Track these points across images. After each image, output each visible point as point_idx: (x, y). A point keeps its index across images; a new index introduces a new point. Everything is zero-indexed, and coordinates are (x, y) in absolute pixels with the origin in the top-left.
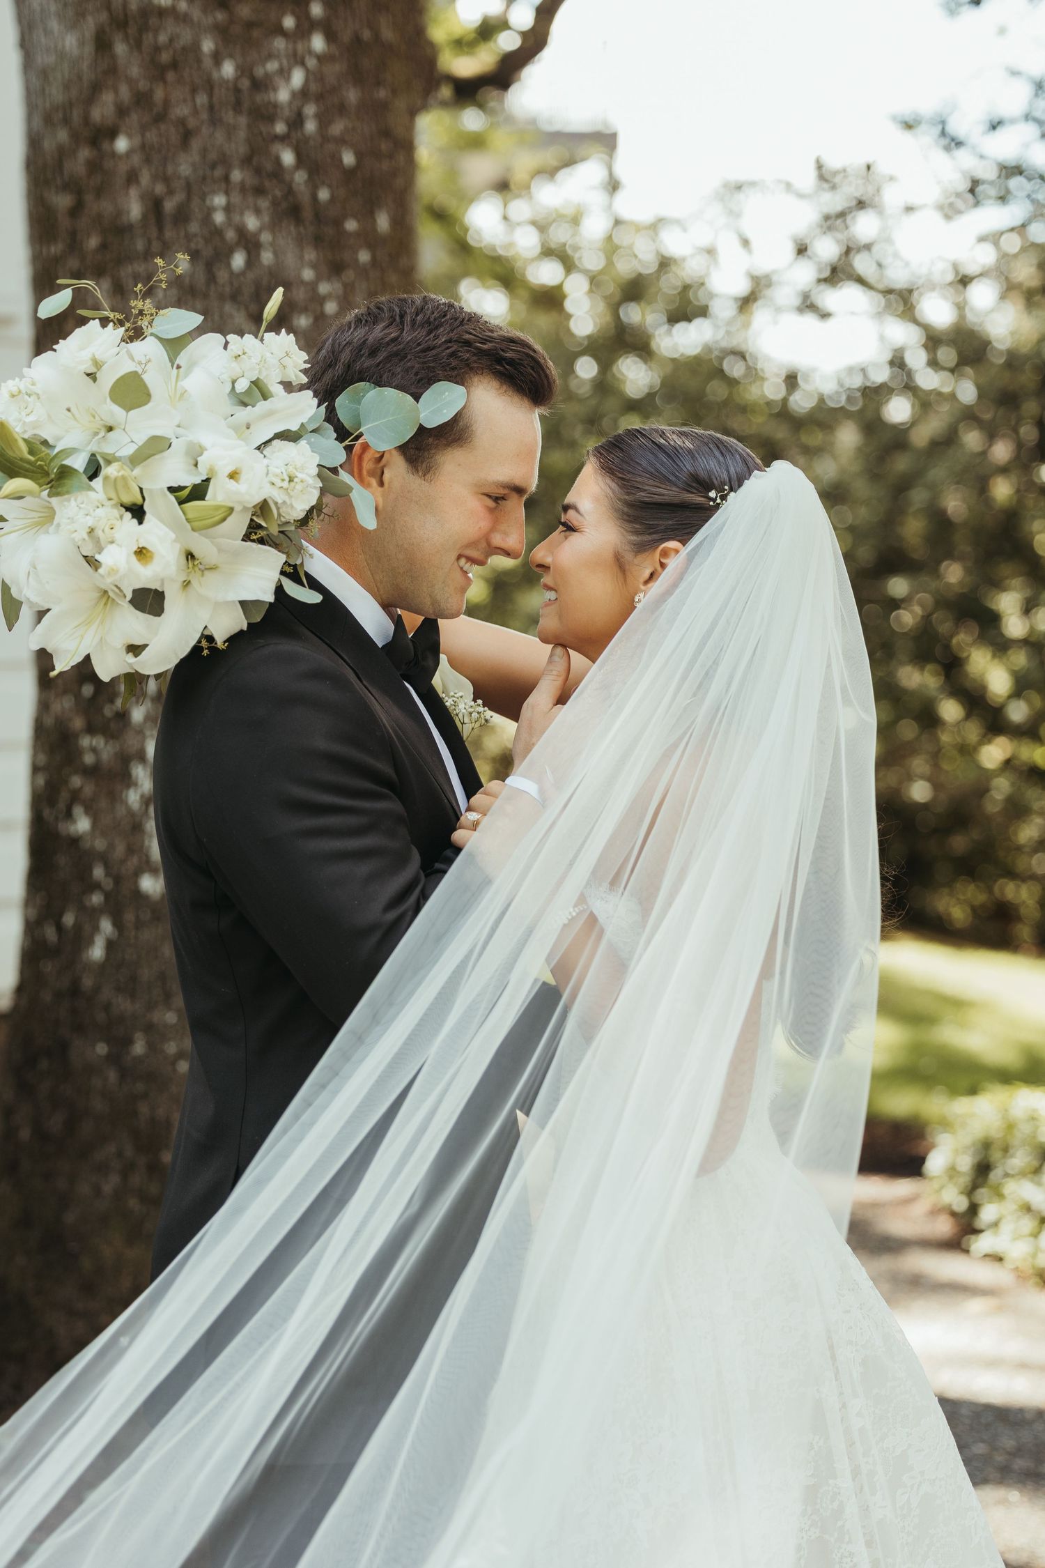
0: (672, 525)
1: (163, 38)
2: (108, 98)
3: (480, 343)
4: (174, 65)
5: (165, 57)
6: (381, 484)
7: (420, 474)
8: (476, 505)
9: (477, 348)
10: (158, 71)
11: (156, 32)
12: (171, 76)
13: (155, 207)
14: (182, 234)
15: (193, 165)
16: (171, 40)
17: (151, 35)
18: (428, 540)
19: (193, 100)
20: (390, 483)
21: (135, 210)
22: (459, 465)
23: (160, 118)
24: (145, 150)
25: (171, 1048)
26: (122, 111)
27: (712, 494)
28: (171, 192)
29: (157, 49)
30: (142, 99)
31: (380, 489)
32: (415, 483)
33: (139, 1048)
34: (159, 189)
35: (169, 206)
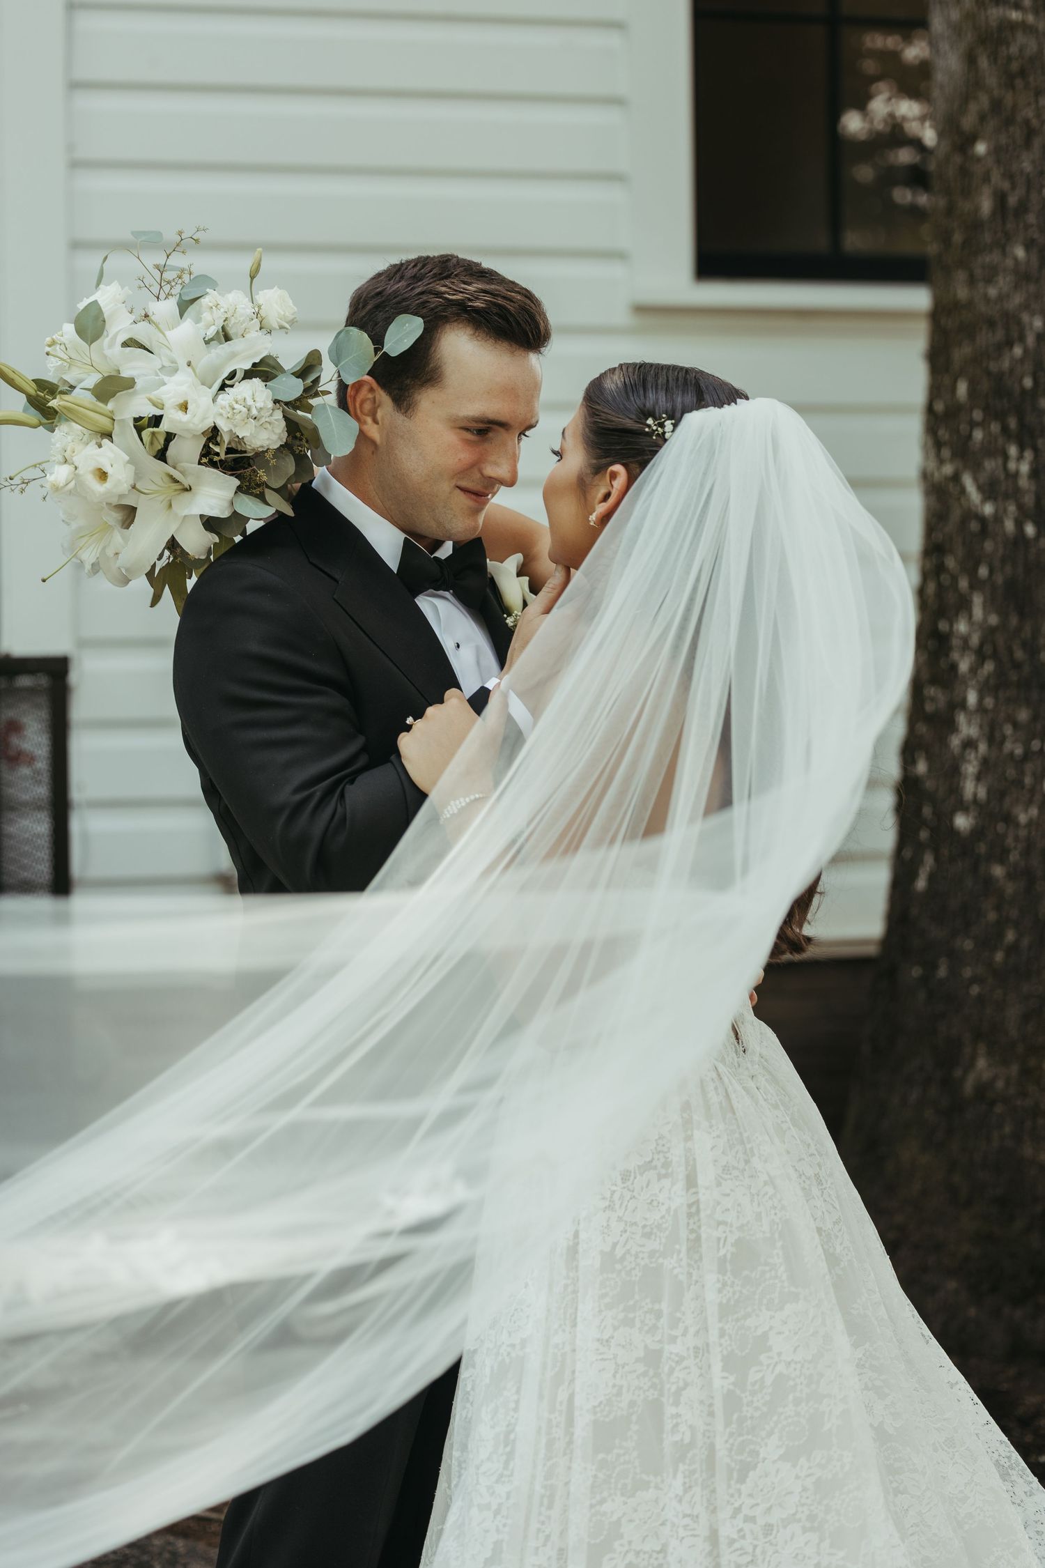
0: (621, 449)
1: (1014, 49)
2: (973, 108)
3: (449, 294)
4: (1023, 73)
5: (1015, 66)
6: (375, 421)
7: (403, 411)
8: (451, 438)
9: (446, 299)
10: (1009, 81)
11: (1008, 45)
12: (1019, 83)
13: (1000, 199)
14: (1021, 225)
15: (1033, 162)
16: (1021, 50)
17: (1004, 48)
18: (414, 471)
19: (1037, 102)
20: (383, 419)
21: (986, 205)
22: (433, 402)
23: (1009, 121)
24: (996, 151)
25: (967, 972)
26: (982, 118)
27: (650, 421)
28: (1013, 187)
29: (1009, 59)
30: (996, 105)
31: (376, 426)
32: (400, 419)
33: (942, 972)
34: (1006, 185)
35: (1012, 200)
